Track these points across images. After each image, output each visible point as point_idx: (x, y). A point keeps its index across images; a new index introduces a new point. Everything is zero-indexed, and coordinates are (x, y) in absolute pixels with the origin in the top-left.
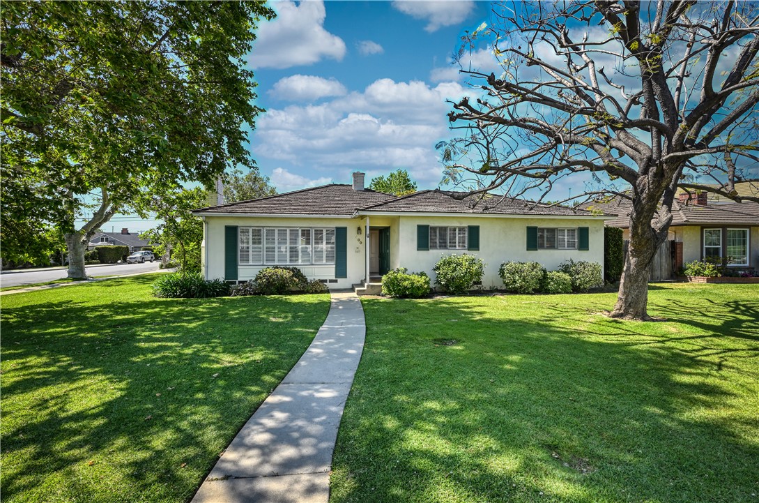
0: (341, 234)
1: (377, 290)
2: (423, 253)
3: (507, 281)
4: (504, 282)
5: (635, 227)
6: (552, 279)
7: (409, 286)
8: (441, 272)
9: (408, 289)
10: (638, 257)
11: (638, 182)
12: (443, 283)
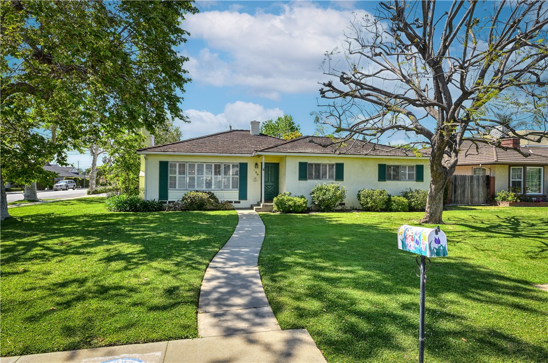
0: (243, 168)
1: (269, 208)
2: (303, 182)
3: (362, 202)
4: (360, 203)
6: (394, 201)
7: (293, 205)
8: (315, 195)
9: (292, 207)
10: (436, 185)
11: (432, 139)
12: (316, 203)
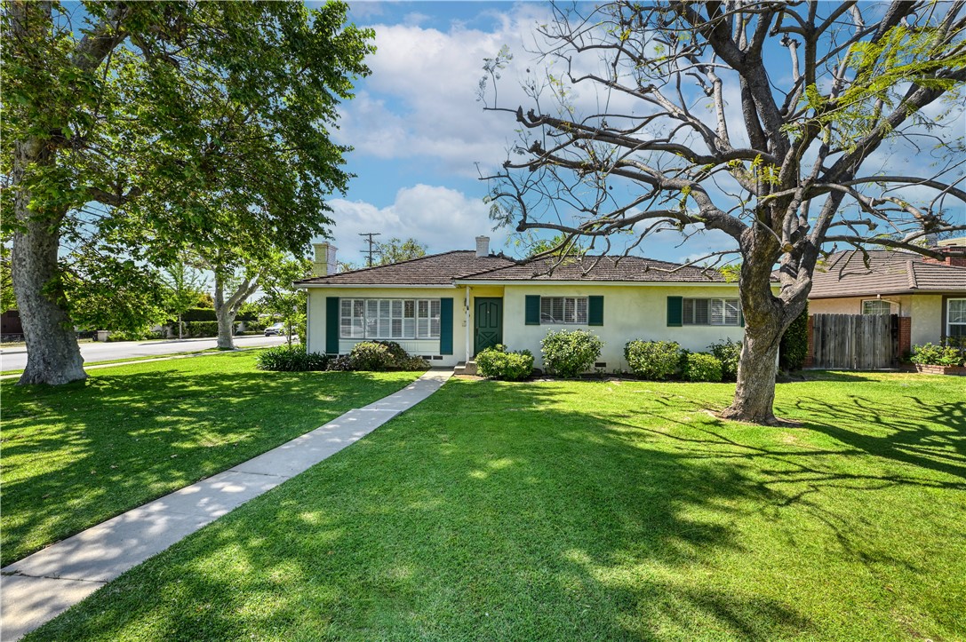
0: (446, 306)
1: (476, 369)
2: (533, 329)
3: (632, 363)
4: (629, 365)
5: (745, 297)
6: (694, 363)
7: (503, 366)
9: (502, 369)
10: (756, 338)
11: (742, 236)
12: (548, 364)
